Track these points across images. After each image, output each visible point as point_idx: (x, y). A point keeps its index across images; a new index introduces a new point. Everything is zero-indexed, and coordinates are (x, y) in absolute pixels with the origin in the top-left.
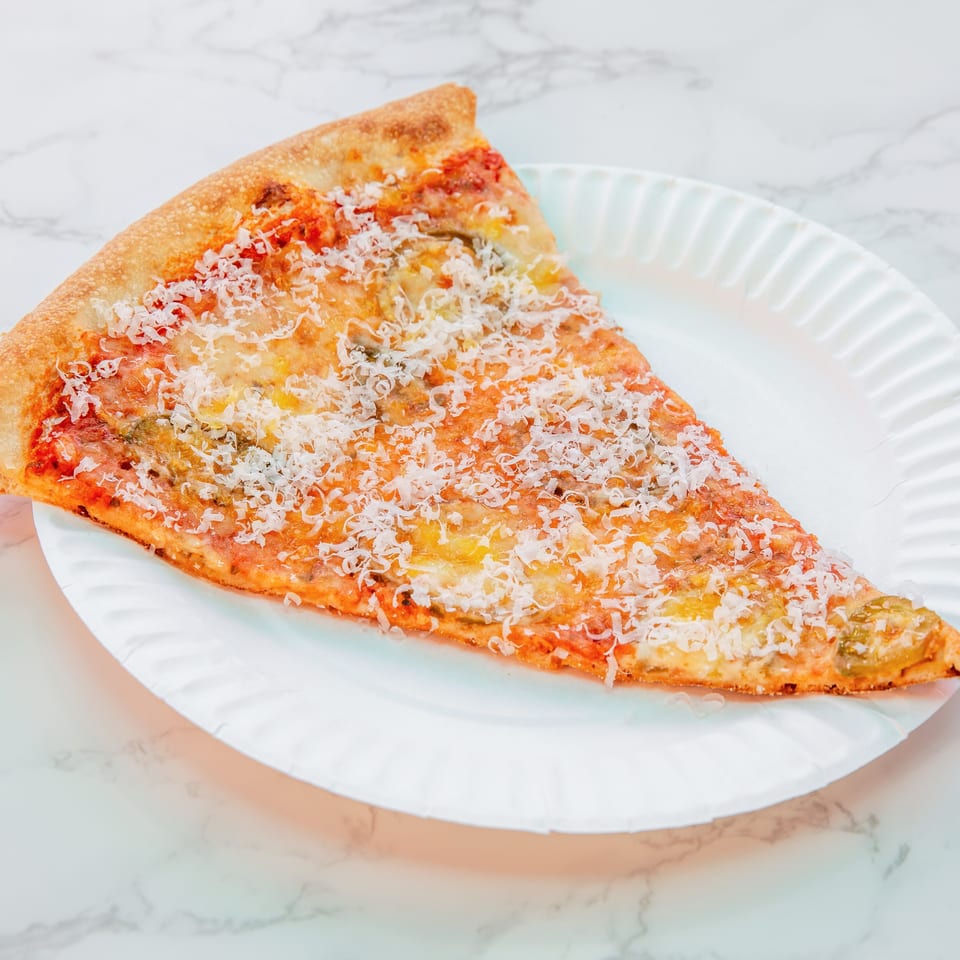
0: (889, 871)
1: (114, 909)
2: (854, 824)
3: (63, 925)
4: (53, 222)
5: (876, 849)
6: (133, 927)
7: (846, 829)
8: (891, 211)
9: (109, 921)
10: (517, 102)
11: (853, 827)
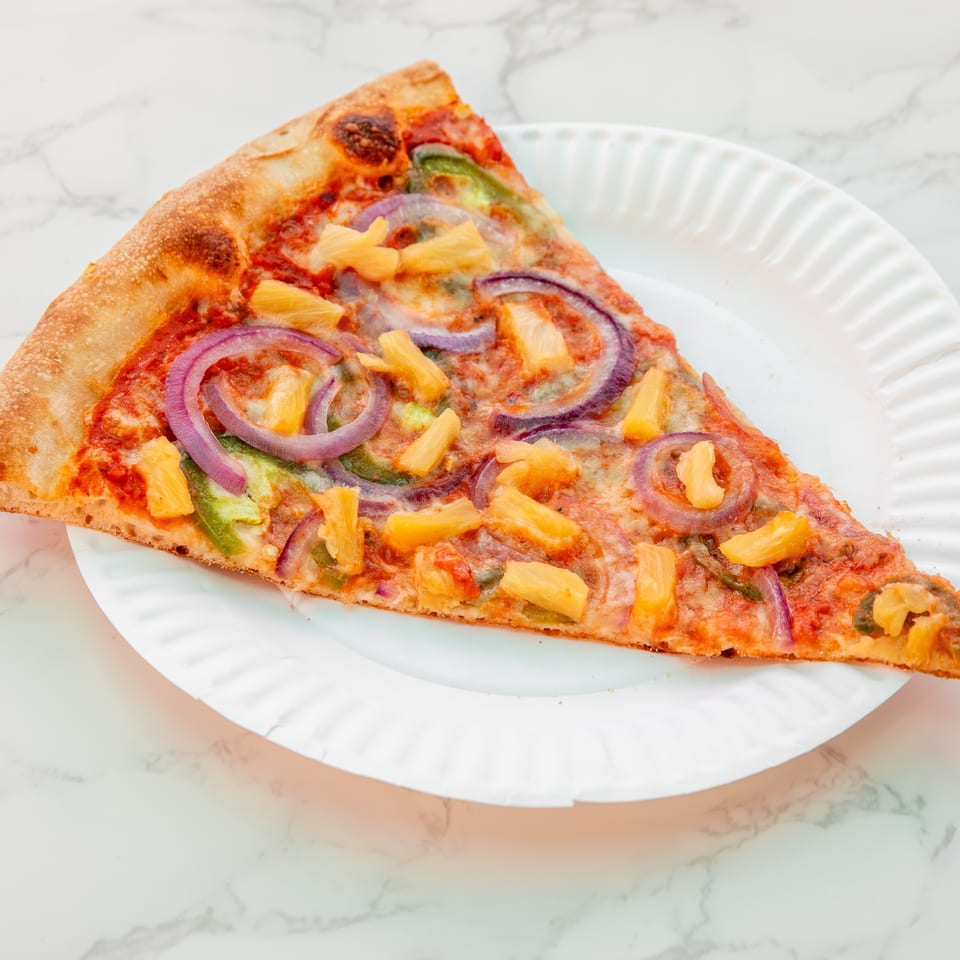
0: (937, 852)
1: (210, 910)
2: (902, 805)
3: (163, 928)
4: (112, 199)
5: (924, 831)
6: (229, 928)
7: (894, 811)
8: (930, 156)
9: (207, 922)
10: (557, 51)
11: (902, 809)
